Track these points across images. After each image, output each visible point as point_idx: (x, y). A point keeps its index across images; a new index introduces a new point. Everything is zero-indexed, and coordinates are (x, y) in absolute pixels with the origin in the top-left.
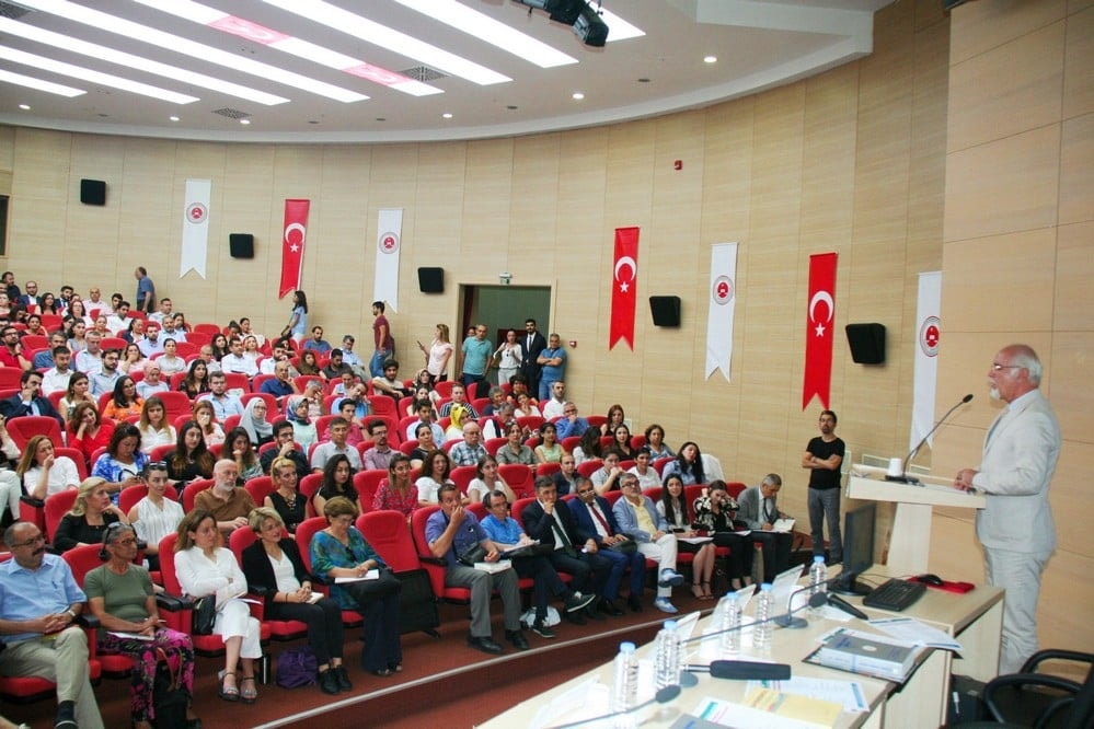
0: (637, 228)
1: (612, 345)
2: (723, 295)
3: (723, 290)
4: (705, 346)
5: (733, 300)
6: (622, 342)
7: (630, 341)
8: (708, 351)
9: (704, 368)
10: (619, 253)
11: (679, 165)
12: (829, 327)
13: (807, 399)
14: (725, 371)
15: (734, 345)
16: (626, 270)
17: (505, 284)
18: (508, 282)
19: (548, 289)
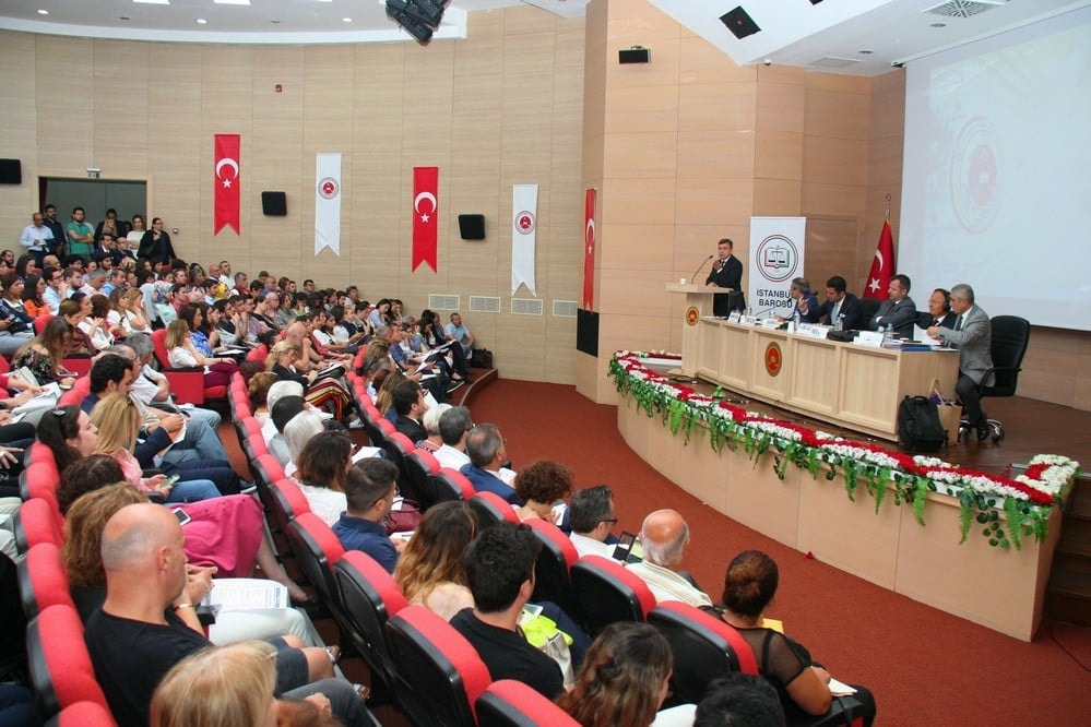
0: (238, 136)
1: (217, 231)
2: (328, 192)
3: (329, 188)
4: (314, 229)
5: (339, 194)
6: (227, 229)
7: (236, 227)
8: (317, 234)
9: (314, 247)
10: (220, 155)
11: (279, 87)
12: (434, 217)
13: (416, 264)
14: (336, 248)
15: (341, 228)
16: (227, 170)
17: (93, 177)
18: (98, 175)
19: (144, 183)
